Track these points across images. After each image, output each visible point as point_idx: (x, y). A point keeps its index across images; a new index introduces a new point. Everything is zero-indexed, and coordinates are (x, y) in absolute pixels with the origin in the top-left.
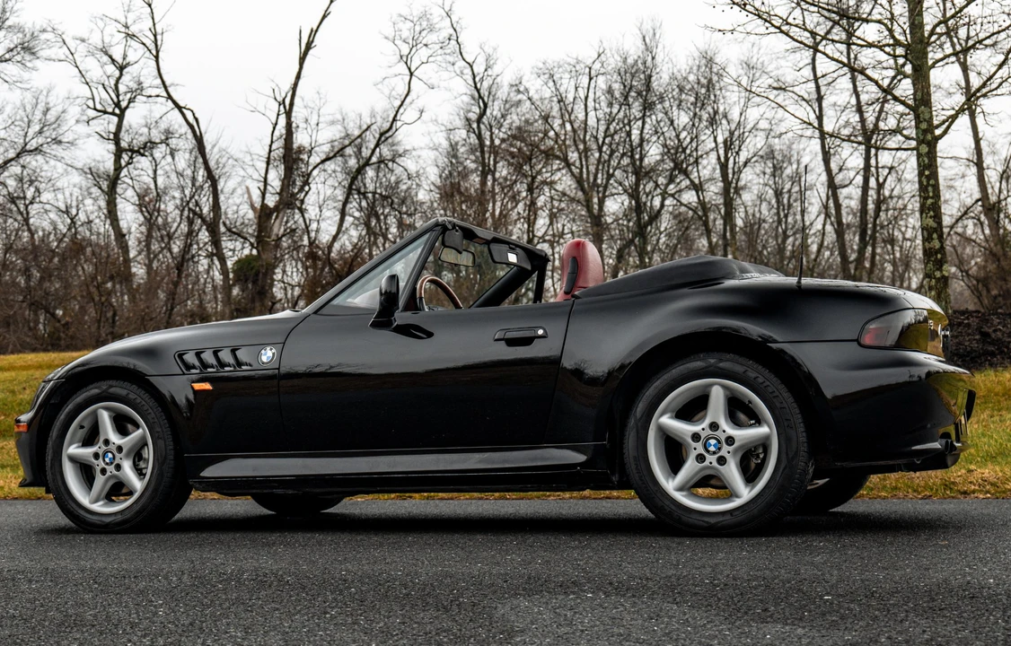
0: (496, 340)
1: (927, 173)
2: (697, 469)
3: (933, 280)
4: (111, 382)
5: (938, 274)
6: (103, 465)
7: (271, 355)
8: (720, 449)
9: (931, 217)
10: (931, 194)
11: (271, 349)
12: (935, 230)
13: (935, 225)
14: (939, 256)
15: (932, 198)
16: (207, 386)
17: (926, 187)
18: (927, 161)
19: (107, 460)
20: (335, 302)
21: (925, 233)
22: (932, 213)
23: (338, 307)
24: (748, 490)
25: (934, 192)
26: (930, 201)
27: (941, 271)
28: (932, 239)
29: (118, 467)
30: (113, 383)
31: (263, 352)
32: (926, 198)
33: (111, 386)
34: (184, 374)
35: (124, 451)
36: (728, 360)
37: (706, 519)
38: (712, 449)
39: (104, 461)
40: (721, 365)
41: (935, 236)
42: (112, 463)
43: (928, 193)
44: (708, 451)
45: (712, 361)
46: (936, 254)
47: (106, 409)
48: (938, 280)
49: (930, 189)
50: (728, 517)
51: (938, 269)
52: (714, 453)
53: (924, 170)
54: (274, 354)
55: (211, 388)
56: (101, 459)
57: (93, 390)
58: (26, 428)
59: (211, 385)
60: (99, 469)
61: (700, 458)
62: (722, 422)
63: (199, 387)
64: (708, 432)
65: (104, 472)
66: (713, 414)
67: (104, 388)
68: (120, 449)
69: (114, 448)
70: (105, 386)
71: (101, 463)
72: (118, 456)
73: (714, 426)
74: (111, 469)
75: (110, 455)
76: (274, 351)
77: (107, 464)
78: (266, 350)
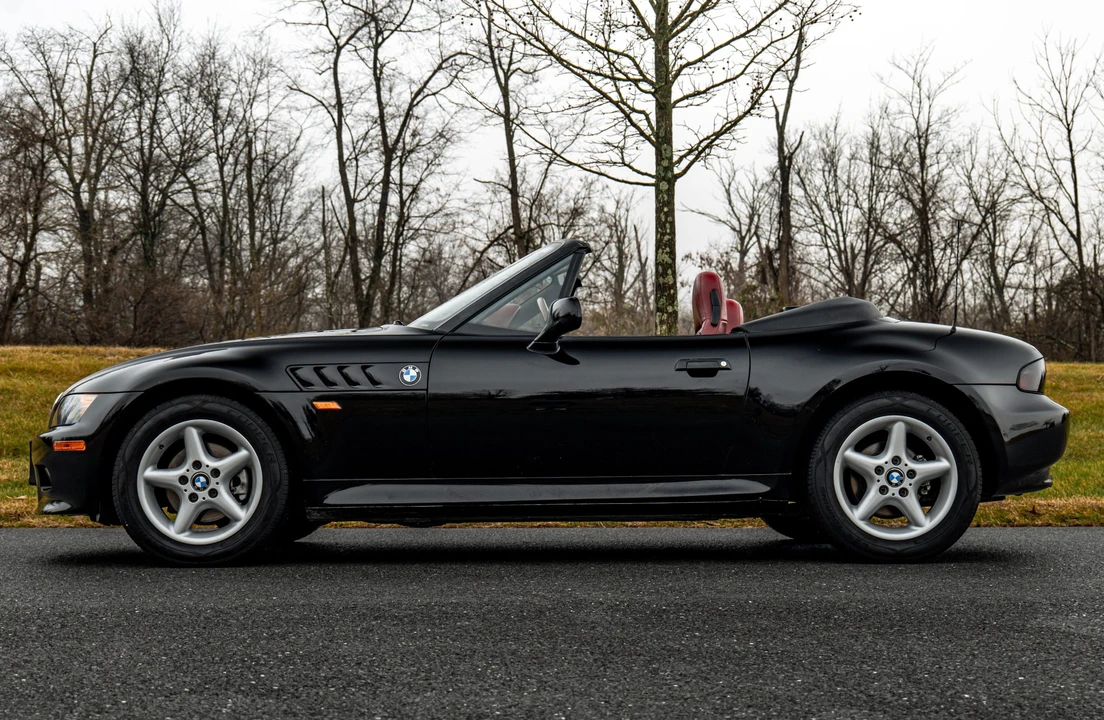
0: (678, 370)
1: (666, 209)
2: (880, 500)
3: (666, 315)
4: (203, 397)
5: (670, 309)
6: (193, 490)
7: (415, 374)
8: (902, 481)
9: (667, 253)
10: (668, 231)
11: (414, 369)
12: (670, 266)
13: (670, 261)
14: (672, 291)
15: (669, 234)
16: (334, 405)
17: (664, 224)
18: (666, 198)
19: (198, 484)
20: (475, 321)
21: (660, 268)
22: (668, 249)
23: (479, 326)
24: (928, 520)
25: (671, 229)
26: (667, 238)
27: (673, 307)
28: (667, 275)
29: (214, 493)
30: (210, 398)
31: (404, 370)
32: (663, 234)
33: (205, 402)
34: (302, 391)
35: (222, 475)
36: (913, 399)
37: (892, 547)
38: (895, 481)
39: (194, 485)
40: (906, 403)
41: (670, 272)
42: (205, 488)
43: (666, 229)
44: (891, 484)
45: (898, 399)
46: (670, 289)
47: (195, 426)
48: (670, 314)
49: (668, 225)
51: (670, 304)
52: (897, 485)
53: (663, 207)
54: (418, 373)
55: (339, 408)
56: (189, 483)
57: (181, 405)
58: (81, 446)
59: (339, 404)
60: (187, 494)
61: (883, 490)
62: (904, 457)
63: (321, 405)
64: (891, 465)
65: (193, 497)
66: (895, 449)
67: (197, 403)
68: (216, 472)
69: (208, 472)
70: (197, 401)
71: (189, 488)
72: (213, 480)
73: (896, 460)
74: (203, 495)
75: (202, 479)
76: (417, 370)
77: (198, 489)
78: (407, 368)
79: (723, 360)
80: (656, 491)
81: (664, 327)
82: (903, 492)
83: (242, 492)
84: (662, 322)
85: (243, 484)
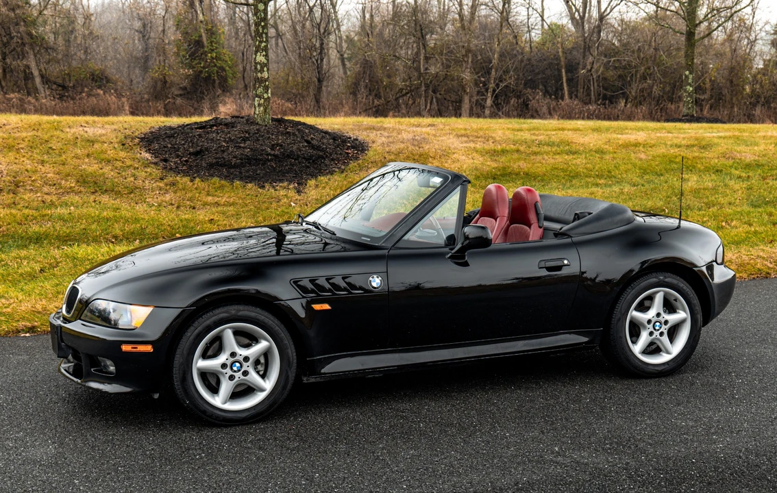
0: (540, 267)
1: (263, 24)
2: (649, 340)
3: (263, 100)
5: (266, 96)
6: (232, 373)
7: (379, 281)
8: (661, 328)
9: (263, 56)
10: (264, 40)
11: (378, 277)
12: (266, 65)
13: (265, 61)
14: (267, 83)
15: (265, 42)
16: (326, 307)
17: (262, 34)
18: (263, 16)
19: (235, 369)
20: (406, 238)
22: (264, 53)
23: (408, 241)
24: (674, 350)
25: (266, 38)
26: (263, 44)
27: (268, 94)
28: (264, 71)
29: (246, 373)
30: (241, 307)
31: (371, 279)
32: (261, 42)
33: (239, 310)
34: (303, 298)
35: (250, 360)
36: (669, 277)
38: (657, 328)
39: (232, 369)
40: (666, 280)
41: (265, 69)
42: (239, 371)
43: (263, 38)
45: (661, 278)
46: (265, 81)
47: (230, 328)
48: (265, 100)
49: (264, 35)
50: (667, 366)
51: (266, 92)
52: (658, 330)
53: (261, 22)
54: (381, 280)
55: (329, 308)
56: (228, 368)
57: (221, 313)
58: (149, 348)
59: (330, 305)
60: (227, 376)
61: (651, 334)
62: (662, 312)
63: (317, 307)
64: (656, 319)
65: (231, 378)
66: (658, 308)
67: (233, 312)
68: (246, 359)
69: (241, 359)
70: (233, 310)
71: (228, 371)
72: (245, 365)
73: (658, 315)
74: (238, 375)
75: (238, 365)
76: (380, 278)
77: (235, 371)
78: (373, 278)
79: (564, 259)
80: (525, 345)
81: (262, 108)
82: (661, 334)
83: (261, 369)
84: (259, 105)
85: (262, 364)
